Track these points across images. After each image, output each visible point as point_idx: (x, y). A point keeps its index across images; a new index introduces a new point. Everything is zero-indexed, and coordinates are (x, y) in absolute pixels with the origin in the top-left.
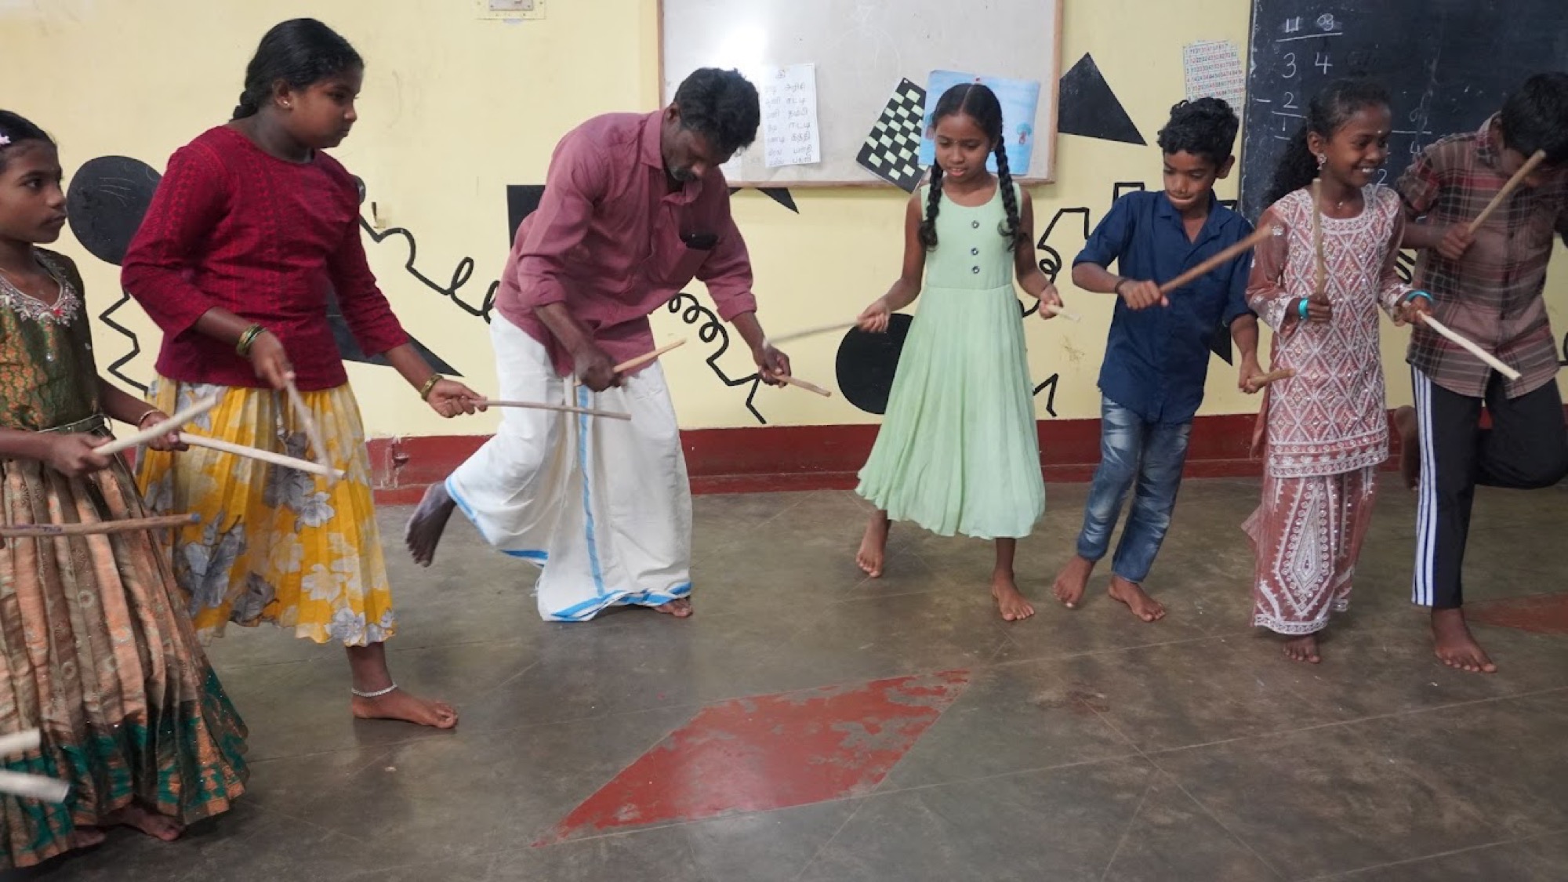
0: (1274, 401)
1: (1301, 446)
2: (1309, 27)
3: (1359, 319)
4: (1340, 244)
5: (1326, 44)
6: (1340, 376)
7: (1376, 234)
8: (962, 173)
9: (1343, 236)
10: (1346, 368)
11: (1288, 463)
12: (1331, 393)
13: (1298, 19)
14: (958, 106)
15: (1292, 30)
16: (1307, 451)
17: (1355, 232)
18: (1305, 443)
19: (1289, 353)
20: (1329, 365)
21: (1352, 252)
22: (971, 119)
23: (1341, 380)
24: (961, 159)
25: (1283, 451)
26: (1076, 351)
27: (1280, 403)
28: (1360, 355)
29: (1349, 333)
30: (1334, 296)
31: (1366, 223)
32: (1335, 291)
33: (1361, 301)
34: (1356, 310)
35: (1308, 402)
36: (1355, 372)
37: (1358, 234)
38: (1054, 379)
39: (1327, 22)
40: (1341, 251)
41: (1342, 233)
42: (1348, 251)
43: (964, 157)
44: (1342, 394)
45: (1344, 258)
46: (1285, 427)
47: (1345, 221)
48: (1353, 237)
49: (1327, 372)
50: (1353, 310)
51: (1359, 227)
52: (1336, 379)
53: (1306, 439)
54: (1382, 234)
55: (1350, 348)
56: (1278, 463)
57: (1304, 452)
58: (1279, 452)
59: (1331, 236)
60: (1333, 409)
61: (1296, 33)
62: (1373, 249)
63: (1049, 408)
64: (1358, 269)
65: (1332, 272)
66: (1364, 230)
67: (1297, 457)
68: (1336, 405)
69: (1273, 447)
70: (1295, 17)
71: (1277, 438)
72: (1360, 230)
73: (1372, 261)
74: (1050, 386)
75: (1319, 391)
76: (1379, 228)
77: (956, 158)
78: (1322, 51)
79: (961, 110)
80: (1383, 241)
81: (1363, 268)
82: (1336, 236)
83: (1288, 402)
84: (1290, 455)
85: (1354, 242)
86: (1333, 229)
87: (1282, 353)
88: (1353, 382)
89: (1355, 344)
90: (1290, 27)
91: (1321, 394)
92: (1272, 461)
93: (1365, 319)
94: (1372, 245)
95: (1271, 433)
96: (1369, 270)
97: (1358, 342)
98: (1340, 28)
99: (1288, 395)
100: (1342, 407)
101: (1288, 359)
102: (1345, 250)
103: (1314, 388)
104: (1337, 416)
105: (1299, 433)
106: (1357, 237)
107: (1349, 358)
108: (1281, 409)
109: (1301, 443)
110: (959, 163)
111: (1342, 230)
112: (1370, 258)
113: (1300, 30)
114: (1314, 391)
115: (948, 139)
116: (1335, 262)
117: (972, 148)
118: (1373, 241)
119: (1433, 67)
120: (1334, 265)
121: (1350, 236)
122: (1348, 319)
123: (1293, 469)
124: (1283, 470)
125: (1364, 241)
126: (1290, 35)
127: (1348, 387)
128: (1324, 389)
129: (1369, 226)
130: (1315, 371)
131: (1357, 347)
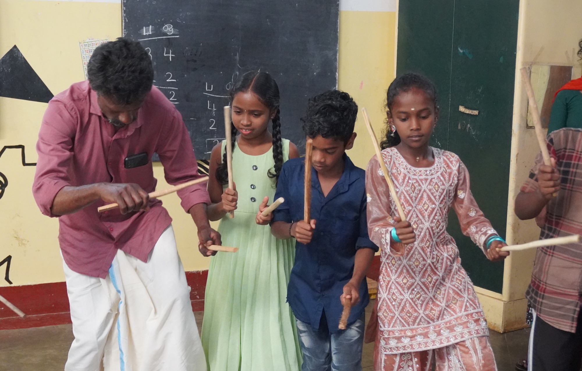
0: (380, 298)
1: (401, 330)
2: (158, 32)
3: (434, 240)
4: (419, 185)
5: (169, 43)
6: (423, 280)
7: (445, 180)
8: (249, 132)
9: (421, 180)
10: (427, 275)
11: (393, 343)
12: (418, 293)
13: (151, 26)
14: (248, 87)
15: (148, 34)
16: (405, 333)
17: (429, 178)
18: (403, 328)
19: (388, 263)
20: (414, 273)
21: (428, 191)
22: (257, 96)
23: (424, 283)
24: (249, 123)
25: (389, 335)
26: (22, 240)
27: (383, 300)
28: (439, 265)
29: (429, 250)
30: (415, 222)
31: (437, 172)
32: (416, 219)
33: (437, 228)
34: (434, 234)
35: (402, 300)
36: (435, 278)
37: (432, 179)
38: (8, 259)
39: (169, 29)
40: (420, 190)
41: (421, 177)
42: (425, 191)
43: (251, 122)
44: (426, 293)
45: (422, 195)
46: (389, 317)
47: (423, 169)
48: (429, 181)
49: (413, 278)
50: (432, 234)
51: (432, 174)
52: (420, 283)
53: (404, 326)
54: (449, 180)
55: (429, 261)
56: (386, 344)
57: (403, 335)
58: (386, 336)
59: (413, 179)
60: (422, 305)
61: (150, 36)
62: (443, 190)
63: (7, 279)
64: (434, 203)
65: (414, 205)
66: (435, 176)
67: (399, 339)
68: (423, 302)
69: (382, 332)
70: (149, 26)
71: (385, 327)
72: (433, 177)
73: (444, 199)
74: (6, 263)
75: (410, 291)
76: (447, 176)
77: (245, 122)
78: (167, 47)
79: (250, 90)
80: (451, 185)
81: (437, 204)
82: (416, 179)
83: (389, 299)
84: (393, 338)
85: (430, 184)
86: (414, 175)
87: (384, 263)
88: (434, 285)
89: (433, 258)
90: (146, 32)
91: (411, 293)
92: (383, 343)
93: (438, 240)
94: (443, 187)
95: (380, 322)
96: (441, 206)
97: (435, 256)
98: (177, 33)
99: (389, 294)
100: (428, 303)
101: (388, 267)
102: (422, 190)
103: (406, 289)
104: (425, 310)
105: (398, 322)
106: (431, 180)
107: (429, 268)
108: (385, 304)
109: (401, 328)
110: (247, 126)
111: (420, 175)
112: (442, 197)
113: (152, 34)
114: (406, 291)
115: (240, 109)
116: (416, 198)
117: (258, 116)
118: (443, 184)
119: (237, 57)
120: (416, 200)
121: (426, 180)
122: (428, 240)
123: (397, 347)
124: (391, 348)
125: (436, 184)
126: (146, 36)
127: (430, 288)
128: (413, 290)
129: (439, 174)
130: (405, 277)
131: (435, 260)
